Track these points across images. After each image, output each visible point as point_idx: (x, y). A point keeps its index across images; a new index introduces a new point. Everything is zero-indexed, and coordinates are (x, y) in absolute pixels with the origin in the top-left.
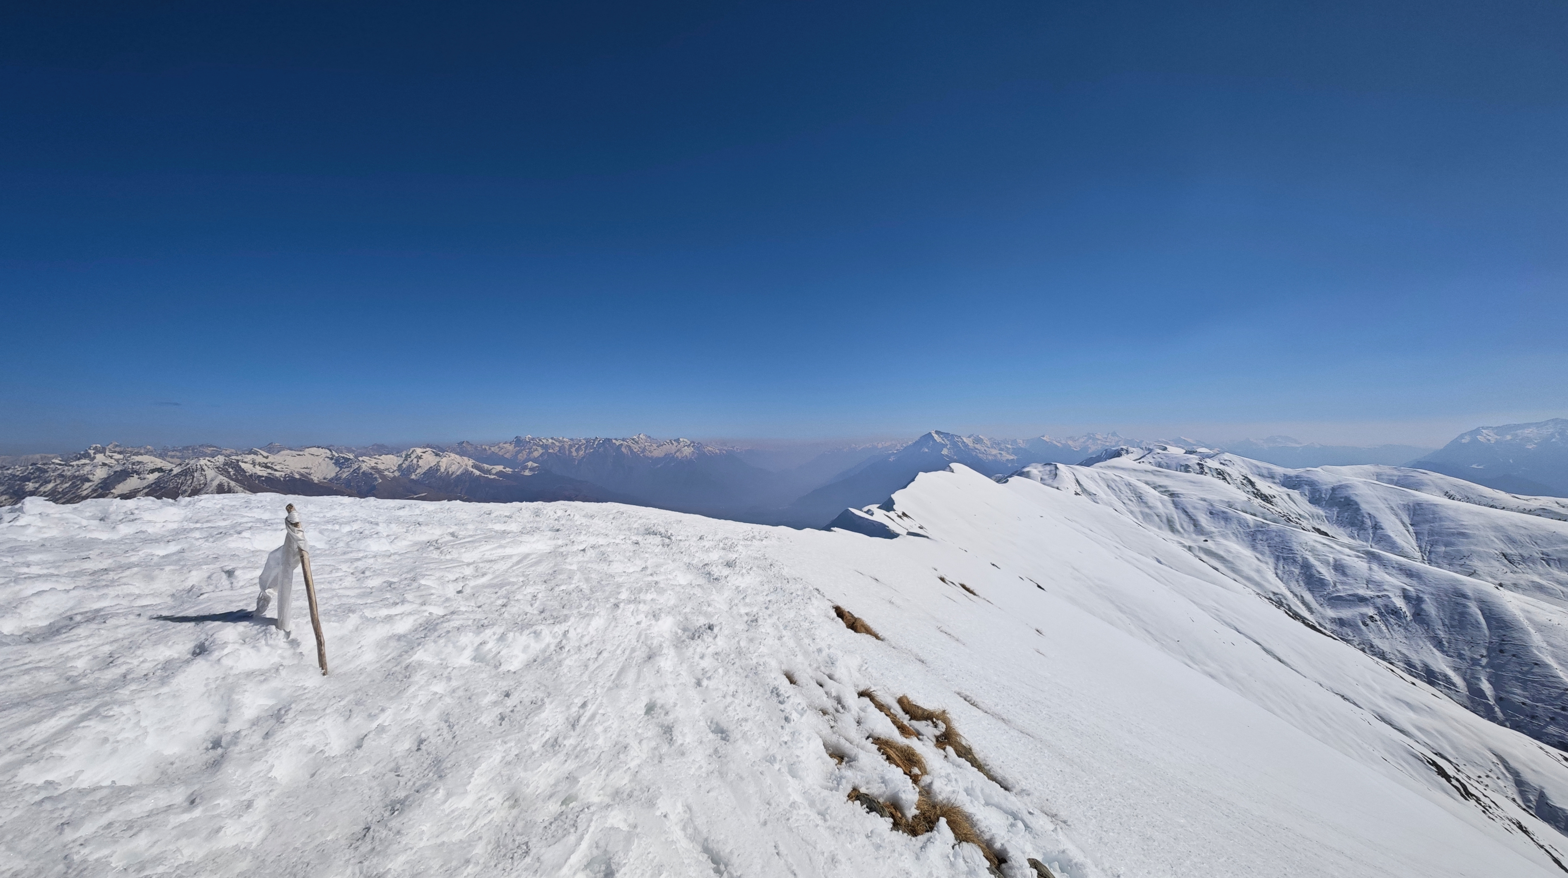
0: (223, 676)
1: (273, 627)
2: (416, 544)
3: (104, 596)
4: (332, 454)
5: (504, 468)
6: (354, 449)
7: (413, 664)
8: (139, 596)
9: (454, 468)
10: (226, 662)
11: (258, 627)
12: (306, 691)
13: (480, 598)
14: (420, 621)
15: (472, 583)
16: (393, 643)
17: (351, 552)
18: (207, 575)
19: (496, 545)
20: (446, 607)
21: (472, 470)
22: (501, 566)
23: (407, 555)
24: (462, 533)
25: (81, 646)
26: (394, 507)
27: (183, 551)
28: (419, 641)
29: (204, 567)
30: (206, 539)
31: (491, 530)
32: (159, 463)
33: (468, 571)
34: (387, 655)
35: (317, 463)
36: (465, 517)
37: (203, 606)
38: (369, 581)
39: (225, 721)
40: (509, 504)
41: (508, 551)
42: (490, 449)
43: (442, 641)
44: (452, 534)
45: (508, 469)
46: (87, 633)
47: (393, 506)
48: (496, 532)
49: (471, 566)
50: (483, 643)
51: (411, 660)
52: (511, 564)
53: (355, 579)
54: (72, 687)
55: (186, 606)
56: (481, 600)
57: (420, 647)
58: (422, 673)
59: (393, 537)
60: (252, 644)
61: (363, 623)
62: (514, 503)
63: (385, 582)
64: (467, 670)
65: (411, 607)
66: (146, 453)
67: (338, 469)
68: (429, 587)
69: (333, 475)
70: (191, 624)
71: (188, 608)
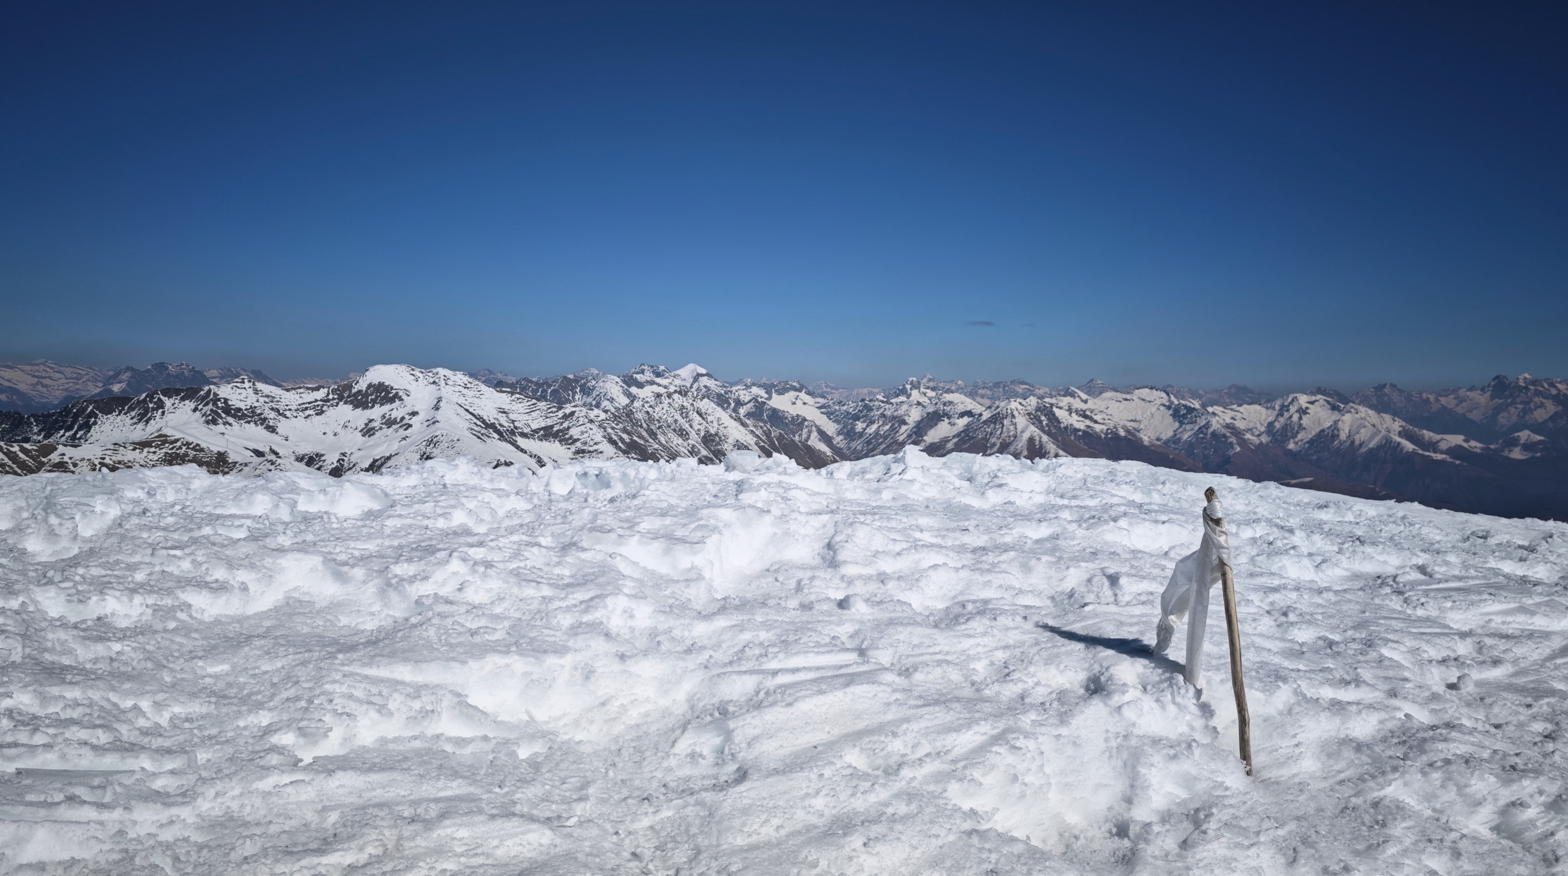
0: (1125, 733)
1: (1181, 678)
2: (1356, 576)
3: (988, 584)
4: (1170, 401)
5: (1466, 441)
6: (1201, 392)
7: (1386, 802)
8: (1021, 592)
9: (1363, 435)
10: (1129, 713)
11: (1160, 671)
12: (1228, 793)
13: (1496, 709)
14: (1390, 725)
15: (1476, 675)
16: (1348, 754)
17: (1262, 574)
18: (1086, 576)
19: (1512, 605)
20: (1432, 711)
21: (1399, 439)
22: (1531, 652)
23: (1348, 596)
24: (1440, 570)
25: (978, 645)
26: (1309, 503)
27: (1055, 537)
28: (1395, 762)
29: (1083, 564)
30: (1079, 521)
31: (1496, 572)
32: (969, 404)
33: (1463, 648)
34: (1340, 772)
35: (1148, 412)
36: (1438, 538)
37: (1090, 622)
38: (1296, 631)
39: (1129, 801)
40: (1515, 521)
41: (1540, 622)
42: (1437, 401)
43: (1436, 776)
44: (1422, 569)
45: (1473, 443)
46: (980, 629)
47: (1306, 500)
48: (1507, 577)
49: (1469, 640)
50: (1518, 804)
51: (1382, 793)
52: (1548, 651)
53: (1273, 623)
54: (977, 695)
55: (1071, 617)
56: (1500, 713)
57: (1397, 775)
58: (1404, 825)
59: (1319, 559)
60: (1155, 696)
61: (1298, 703)
62: (1528, 520)
63: (1320, 638)
64: (1485, 848)
65: (1371, 695)
66: (957, 391)
67: (1177, 424)
68: (1399, 666)
69: (1170, 434)
70: (1080, 646)
71: (1075, 621)
